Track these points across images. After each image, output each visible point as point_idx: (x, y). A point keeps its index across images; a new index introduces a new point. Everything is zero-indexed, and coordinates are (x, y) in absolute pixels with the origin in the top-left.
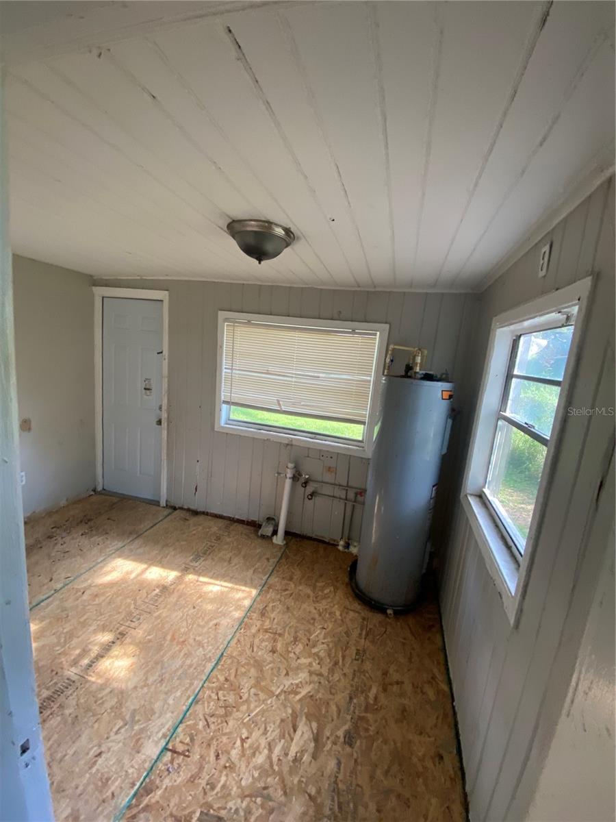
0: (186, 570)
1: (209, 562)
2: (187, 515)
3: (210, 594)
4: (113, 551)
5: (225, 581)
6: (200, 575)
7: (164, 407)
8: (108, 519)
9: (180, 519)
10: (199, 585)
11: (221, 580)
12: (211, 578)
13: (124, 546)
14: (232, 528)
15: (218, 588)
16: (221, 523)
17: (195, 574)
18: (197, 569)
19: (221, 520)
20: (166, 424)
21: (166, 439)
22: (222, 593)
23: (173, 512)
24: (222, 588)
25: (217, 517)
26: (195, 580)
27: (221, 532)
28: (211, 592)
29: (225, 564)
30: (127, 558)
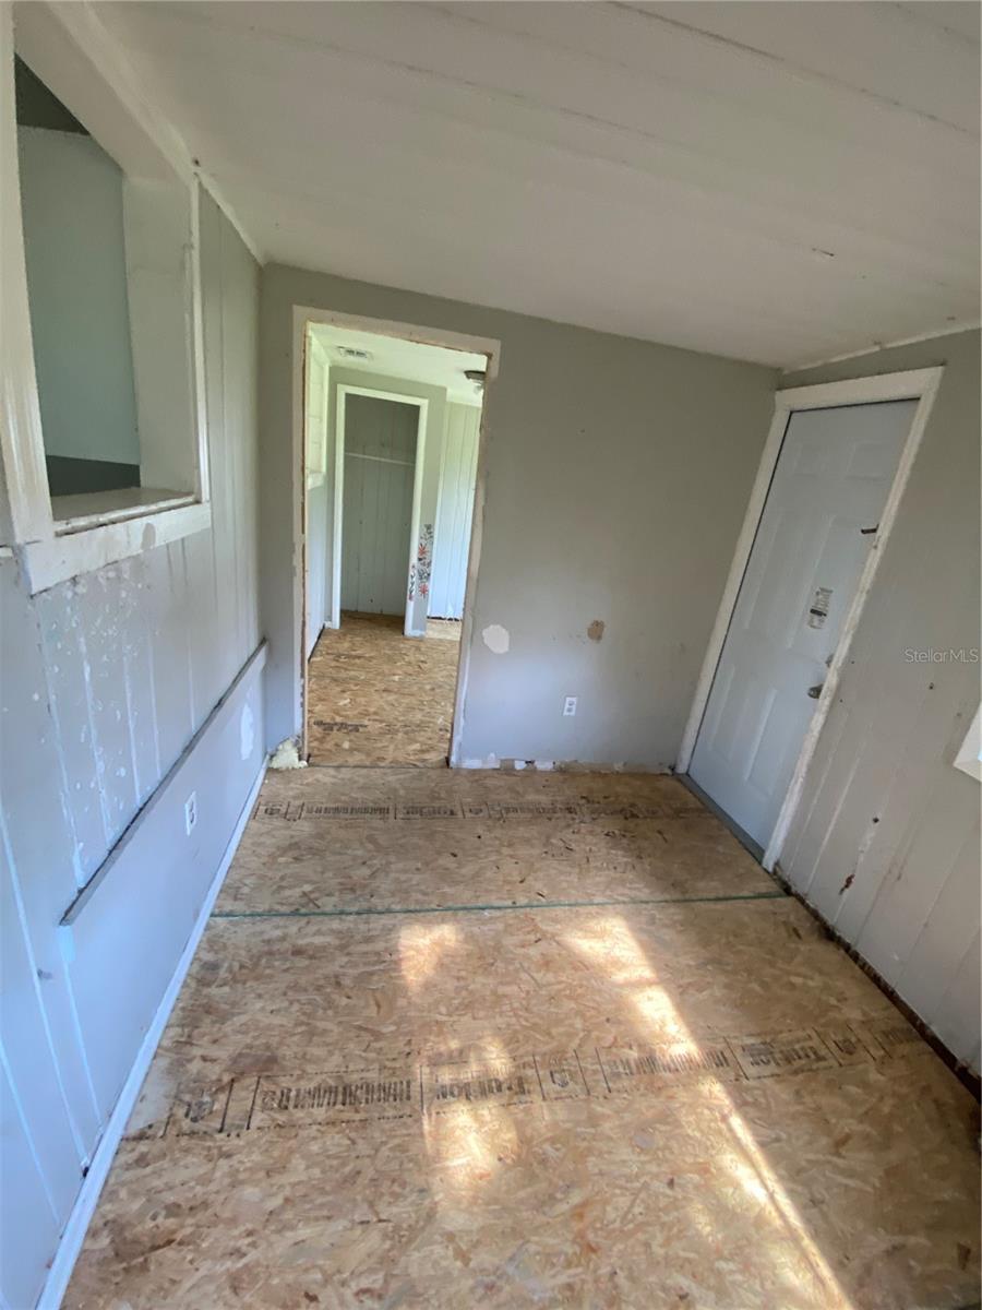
0: (719, 1061)
1: (782, 1093)
2: (805, 926)
3: (731, 1190)
4: (626, 899)
5: (791, 1193)
6: (741, 1105)
7: (838, 662)
8: (660, 832)
9: (785, 923)
10: (720, 1132)
11: (781, 1179)
12: (762, 1145)
13: (647, 902)
14: (904, 1049)
15: (760, 1196)
16: (879, 1009)
17: (729, 1093)
18: (745, 1082)
19: (885, 1001)
20: (827, 702)
21: (816, 733)
22: (760, 1222)
23: (780, 896)
24: (770, 1208)
25: (879, 987)
26: (720, 1108)
27: (866, 1036)
28: (737, 1186)
29: (824, 1141)
30: (636, 930)
